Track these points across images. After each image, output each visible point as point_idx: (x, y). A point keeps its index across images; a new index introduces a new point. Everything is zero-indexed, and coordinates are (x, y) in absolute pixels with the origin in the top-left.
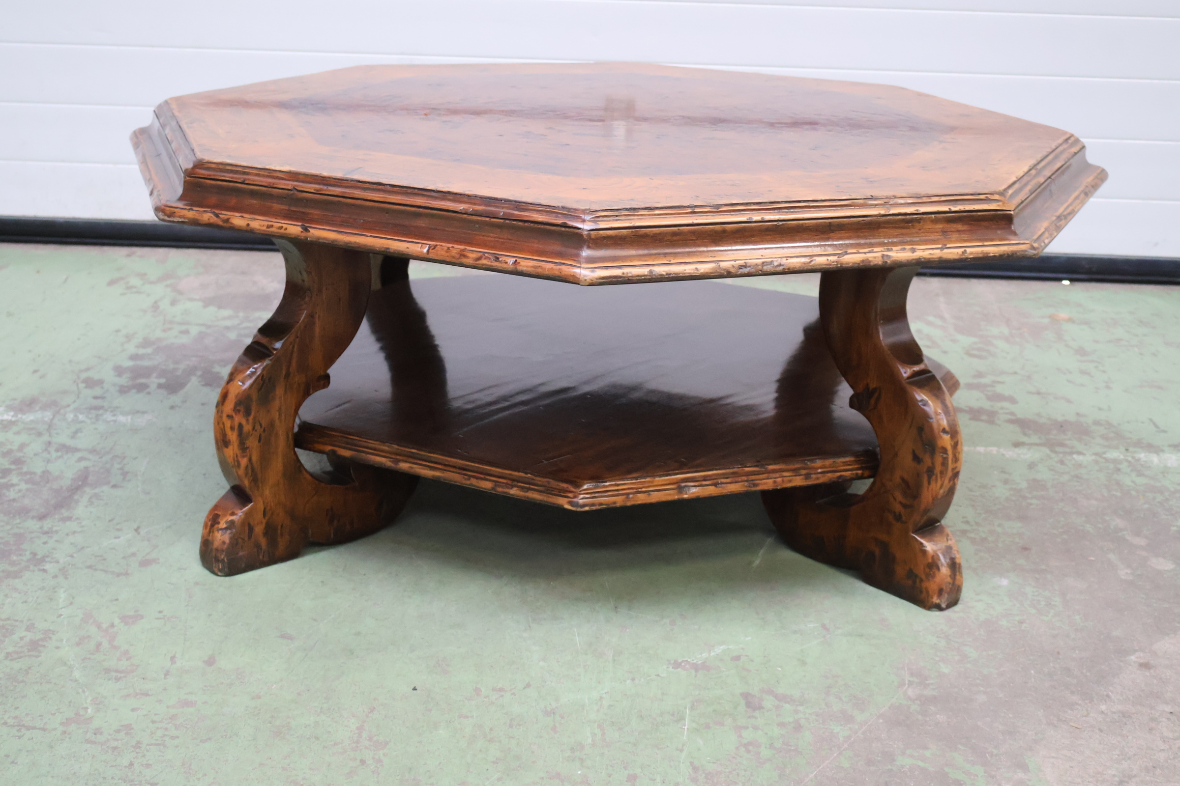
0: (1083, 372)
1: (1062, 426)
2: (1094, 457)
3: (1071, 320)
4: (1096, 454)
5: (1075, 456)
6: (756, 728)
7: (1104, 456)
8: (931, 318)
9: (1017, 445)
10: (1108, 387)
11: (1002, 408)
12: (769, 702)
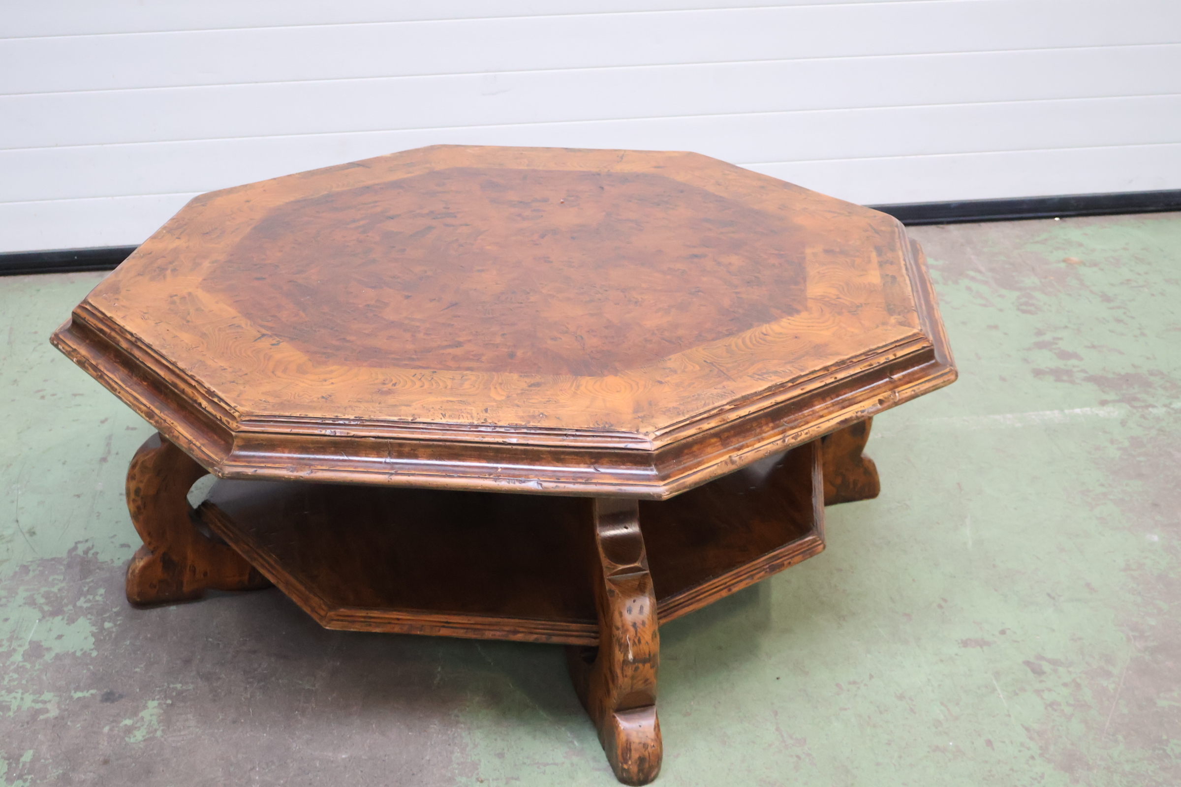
0: (1118, 321)
1: (1127, 379)
2: (1164, 409)
3: (1083, 263)
4: (1165, 406)
5: (1151, 409)
6: (1049, 690)
7: (1172, 406)
8: (972, 273)
9: (1103, 403)
10: (1143, 334)
11: (1074, 366)
12: (1046, 667)
